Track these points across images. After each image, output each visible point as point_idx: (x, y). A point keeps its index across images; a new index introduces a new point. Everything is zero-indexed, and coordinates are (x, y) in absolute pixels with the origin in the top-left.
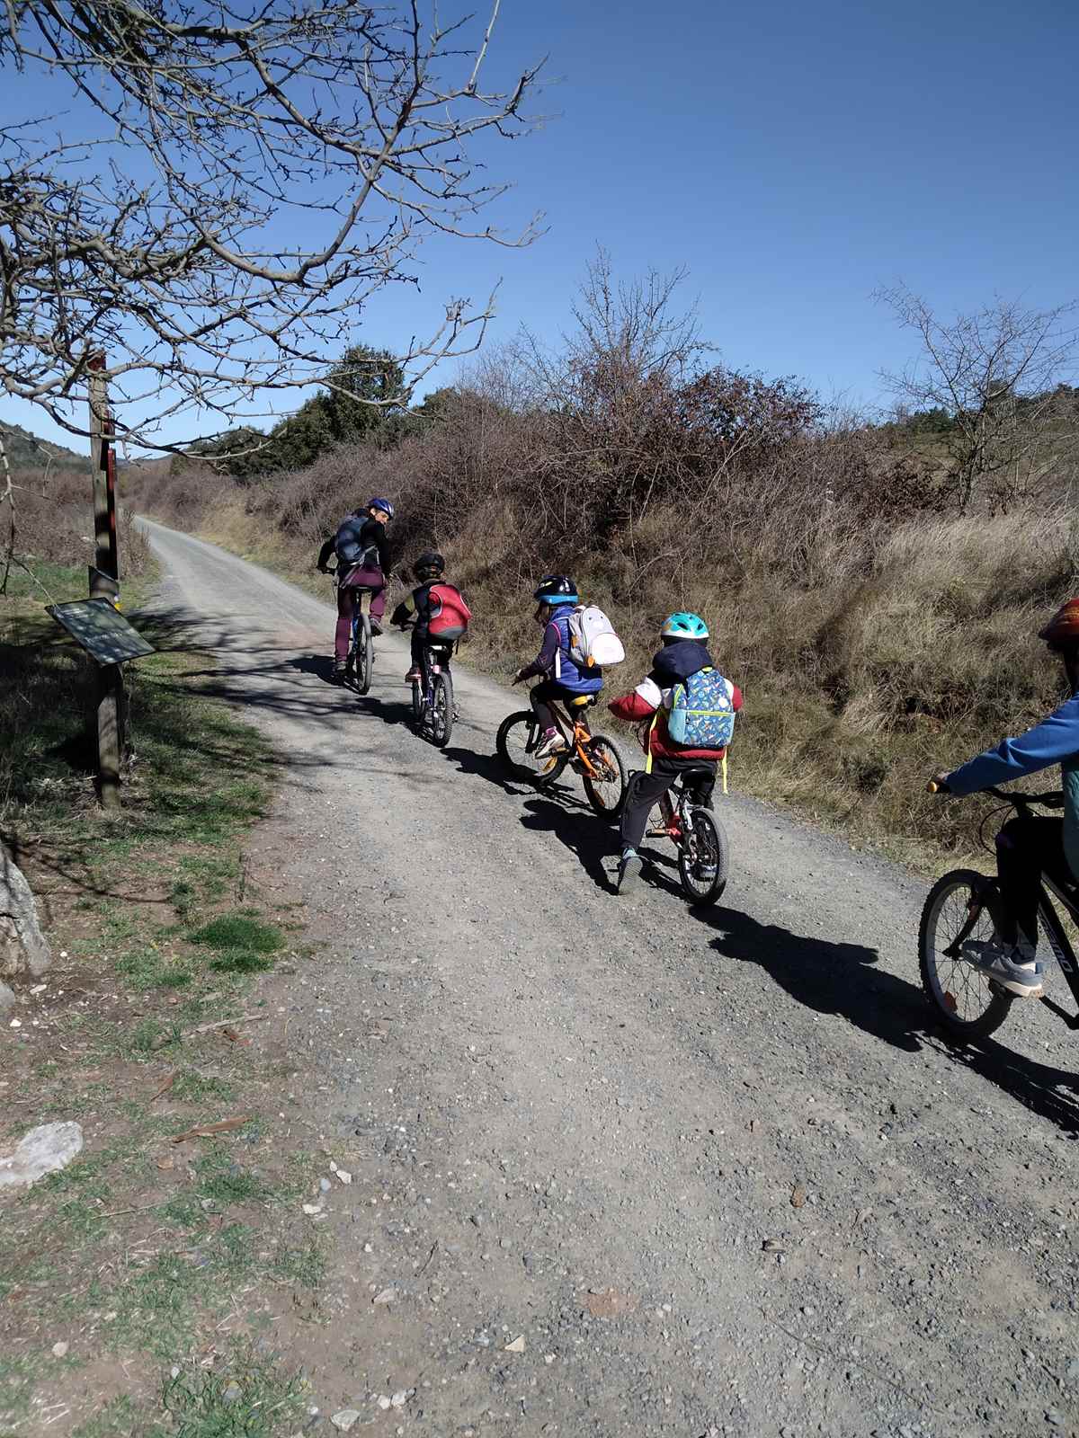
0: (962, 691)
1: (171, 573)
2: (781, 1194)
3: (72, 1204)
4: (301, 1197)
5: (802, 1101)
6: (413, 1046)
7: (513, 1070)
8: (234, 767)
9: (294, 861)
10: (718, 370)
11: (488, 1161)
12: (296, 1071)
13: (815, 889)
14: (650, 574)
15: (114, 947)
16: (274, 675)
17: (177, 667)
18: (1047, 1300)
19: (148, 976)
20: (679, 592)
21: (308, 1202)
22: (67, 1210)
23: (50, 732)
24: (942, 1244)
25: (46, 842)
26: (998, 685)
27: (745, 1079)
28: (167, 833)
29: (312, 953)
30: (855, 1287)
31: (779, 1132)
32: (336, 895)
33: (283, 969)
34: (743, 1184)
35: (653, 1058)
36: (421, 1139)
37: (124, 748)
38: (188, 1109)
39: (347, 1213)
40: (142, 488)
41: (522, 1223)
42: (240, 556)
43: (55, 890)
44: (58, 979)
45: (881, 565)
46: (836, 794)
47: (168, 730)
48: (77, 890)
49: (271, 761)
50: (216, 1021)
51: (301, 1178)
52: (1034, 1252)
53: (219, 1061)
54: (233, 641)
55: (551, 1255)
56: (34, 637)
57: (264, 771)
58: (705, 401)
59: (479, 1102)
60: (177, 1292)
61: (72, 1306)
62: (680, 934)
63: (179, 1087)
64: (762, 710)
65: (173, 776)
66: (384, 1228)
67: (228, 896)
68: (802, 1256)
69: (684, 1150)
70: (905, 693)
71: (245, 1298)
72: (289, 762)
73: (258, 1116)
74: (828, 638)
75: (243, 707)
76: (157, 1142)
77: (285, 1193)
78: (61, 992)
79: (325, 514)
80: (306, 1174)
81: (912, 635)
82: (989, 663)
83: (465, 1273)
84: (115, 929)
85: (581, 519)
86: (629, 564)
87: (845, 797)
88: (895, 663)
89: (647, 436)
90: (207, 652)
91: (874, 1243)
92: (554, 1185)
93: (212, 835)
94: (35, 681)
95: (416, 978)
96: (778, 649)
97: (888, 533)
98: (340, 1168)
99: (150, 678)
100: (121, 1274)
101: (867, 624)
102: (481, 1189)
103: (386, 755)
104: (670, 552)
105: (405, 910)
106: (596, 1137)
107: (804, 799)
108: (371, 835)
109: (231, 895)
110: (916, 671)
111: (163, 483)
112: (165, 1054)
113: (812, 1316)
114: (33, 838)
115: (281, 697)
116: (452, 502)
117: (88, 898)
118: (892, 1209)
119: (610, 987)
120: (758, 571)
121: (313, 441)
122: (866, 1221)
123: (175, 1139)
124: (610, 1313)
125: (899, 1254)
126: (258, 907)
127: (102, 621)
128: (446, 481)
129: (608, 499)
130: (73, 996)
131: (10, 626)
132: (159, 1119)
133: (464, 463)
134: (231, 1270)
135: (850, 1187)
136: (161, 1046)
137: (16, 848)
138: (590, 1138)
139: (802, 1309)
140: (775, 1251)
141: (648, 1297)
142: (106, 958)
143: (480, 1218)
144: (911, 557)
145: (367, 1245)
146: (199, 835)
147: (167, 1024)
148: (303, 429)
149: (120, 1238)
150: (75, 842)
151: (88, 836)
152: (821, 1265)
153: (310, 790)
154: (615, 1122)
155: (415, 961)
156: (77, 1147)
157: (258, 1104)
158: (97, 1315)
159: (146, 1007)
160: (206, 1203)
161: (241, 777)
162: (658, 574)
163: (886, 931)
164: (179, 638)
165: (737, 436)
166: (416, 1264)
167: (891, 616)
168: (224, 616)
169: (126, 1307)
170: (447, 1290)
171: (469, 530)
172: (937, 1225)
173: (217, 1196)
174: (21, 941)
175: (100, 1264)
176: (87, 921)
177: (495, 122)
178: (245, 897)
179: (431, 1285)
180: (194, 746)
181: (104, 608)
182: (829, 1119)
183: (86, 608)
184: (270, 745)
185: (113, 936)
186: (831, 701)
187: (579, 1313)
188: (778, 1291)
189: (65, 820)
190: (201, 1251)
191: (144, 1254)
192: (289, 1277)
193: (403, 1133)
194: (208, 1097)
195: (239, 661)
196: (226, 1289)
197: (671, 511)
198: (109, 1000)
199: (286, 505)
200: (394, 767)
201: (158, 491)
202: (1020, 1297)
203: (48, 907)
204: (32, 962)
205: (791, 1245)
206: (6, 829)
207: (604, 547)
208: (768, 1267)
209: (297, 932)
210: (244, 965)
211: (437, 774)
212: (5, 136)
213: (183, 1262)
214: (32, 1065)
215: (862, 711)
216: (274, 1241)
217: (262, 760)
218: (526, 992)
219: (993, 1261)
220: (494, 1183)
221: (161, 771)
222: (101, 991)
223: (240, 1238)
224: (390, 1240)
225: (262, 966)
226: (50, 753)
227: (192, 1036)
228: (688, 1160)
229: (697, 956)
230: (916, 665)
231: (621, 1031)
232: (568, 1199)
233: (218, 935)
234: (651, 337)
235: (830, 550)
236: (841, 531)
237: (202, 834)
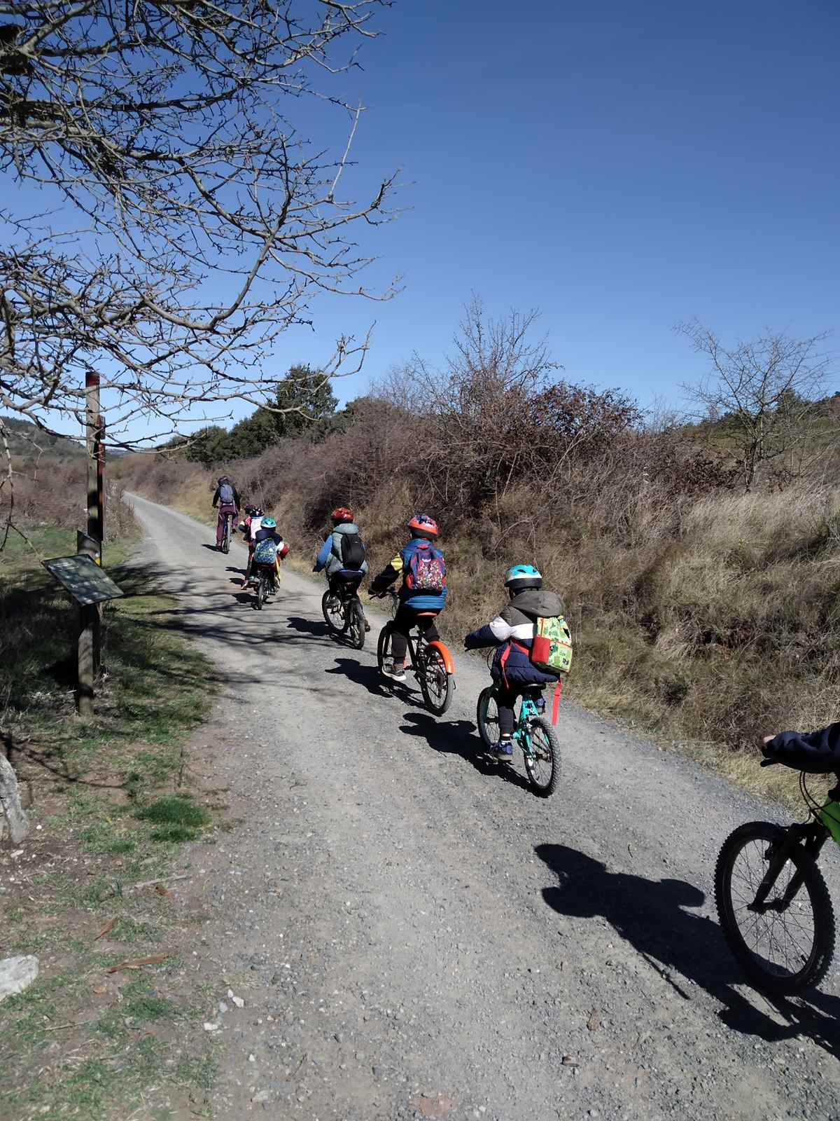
0: (746, 626)
1: (150, 536)
2: (580, 1020)
3: (25, 1020)
4: (203, 1017)
5: (603, 947)
6: (301, 901)
7: (378, 921)
8: (183, 683)
9: (224, 756)
10: (562, 384)
11: (352, 992)
12: (209, 919)
13: (628, 781)
14: (511, 536)
15: (79, 822)
16: (221, 614)
17: (148, 608)
18: (785, 1108)
19: (102, 844)
20: (532, 550)
21: (208, 1021)
22: (20, 1025)
23: (44, 656)
24: (704, 1061)
25: (34, 741)
26: (774, 622)
27: (560, 929)
28: (128, 734)
29: (230, 828)
30: (632, 1094)
31: (583, 971)
32: (254, 783)
33: (206, 840)
34: (551, 1011)
35: (489, 912)
36: (302, 974)
37: (97, 668)
38: (121, 947)
39: (238, 1030)
40: (133, 472)
41: (375, 1040)
42: (204, 522)
43: (37, 777)
44: (33, 846)
45: (686, 529)
46: (650, 706)
47: (136, 655)
48: (54, 778)
49: (213, 679)
50: (151, 879)
51: (204, 1002)
52: (778, 1070)
53: (150, 911)
54: (193, 587)
55: (394, 1065)
56: (42, 585)
57: (207, 686)
58: (552, 407)
59: (350, 946)
60: (98, 1091)
61: (16, 1102)
62: (519, 815)
63: (117, 929)
64: (595, 641)
65: (135, 690)
66: (266, 1043)
67: (169, 783)
68: (593, 1070)
69: (507, 985)
70: (703, 628)
71: (151, 1096)
72: (227, 680)
73: (176, 953)
74: (644, 586)
75: (196, 638)
76: (95, 972)
77: (191, 1014)
78: (34, 856)
79: (269, 491)
80: (209, 999)
81: (708, 584)
82: (766, 604)
83: (326, 1079)
84: (81, 807)
85: (459, 495)
86: (495, 528)
87: (655, 708)
88: (695, 604)
89: (509, 433)
90: (172, 596)
91: (651, 1059)
92: (402, 1011)
93: (162, 736)
94: (39, 617)
95: (309, 849)
96: (607, 594)
97: (690, 505)
98: (235, 995)
99: (127, 616)
100: (56, 1076)
101: (674, 575)
102: (345, 1014)
103: (302, 675)
104: (527, 519)
105: (306, 795)
106: (439, 974)
107: (625, 710)
108: (286, 736)
109: (171, 782)
110: (711, 610)
111: (150, 468)
112: (109, 905)
113: (597, 1117)
114: (24, 738)
115: (227, 630)
116: (363, 482)
117: (62, 784)
118: (667, 1033)
119: (461, 857)
120: (592, 534)
121: (264, 437)
122: (645, 1042)
123: (110, 970)
124: (437, 1112)
125: (670, 1068)
126: (192, 791)
127: (85, 571)
128: (359, 466)
129: (480, 479)
130: (43, 858)
131: (24, 577)
132: (99, 954)
133: (372, 452)
134: (142, 1074)
135: (635, 1015)
136: (106, 899)
137: (9, 745)
138: (434, 975)
139: (589, 1112)
140: (571, 1065)
141: (468, 1100)
142: (71, 830)
143: (341, 1036)
144: (708, 524)
145: (251, 1056)
146: (152, 736)
147: (113, 881)
148: (255, 428)
149: (59, 1047)
150: (55, 741)
151: (66, 736)
152: (607, 1077)
153: (241, 702)
154: (455, 962)
155: (310, 835)
156: (34, 975)
157: (176, 944)
158: (34, 1108)
159: (98, 867)
160: (128, 1021)
161: (189, 691)
162: (517, 535)
163: (681, 815)
164: (152, 585)
165: (576, 433)
166: (288, 1072)
167: (693, 569)
168: (188, 568)
169: (58, 1102)
170: (310, 1092)
171: (376, 502)
172: (701, 1046)
173: (138, 1015)
174: (6, 816)
175: (40, 1068)
176: (60, 801)
177: (364, 214)
178: (182, 784)
179: (299, 1088)
180: (155, 667)
181: (87, 562)
182: (623, 961)
183: (73, 562)
184: (214, 668)
185: (78, 813)
186: (647, 634)
187: (412, 1112)
188: (571, 1097)
189: (50, 724)
190: (121, 1058)
191: (77, 1060)
192: (187, 1080)
193: (287, 969)
194: (139, 938)
195: (197, 603)
196: (137, 1089)
197: (527, 488)
198: (70, 862)
200: (308, 684)
201: (146, 474)
202: (764, 1106)
203: (31, 790)
204: (14, 832)
205: (585, 1060)
206: (4, 731)
207: (477, 516)
208: (565, 1078)
209: (221, 811)
210: (177, 837)
211: (341, 689)
212: (19, 226)
213: (106, 1066)
214: (6, 912)
215: (670, 642)
216: (179, 1051)
217: (206, 679)
218: (394, 860)
219: (744, 1075)
220: (356, 1009)
221: (126, 687)
222: (65, 855)
223: (152, 1049)
224: (269, 1052)
225: (191, 837)
226: (44, 673)
227: (131, 891)
228: (509, 993)
229: (531, 833)
230: (711, 606)
231: (465, 892)
232: (412, 1022)
233: (158, 813)
234: (513, 359)
235: (647, 517)
236: (655, 504)
237: (155, 735)
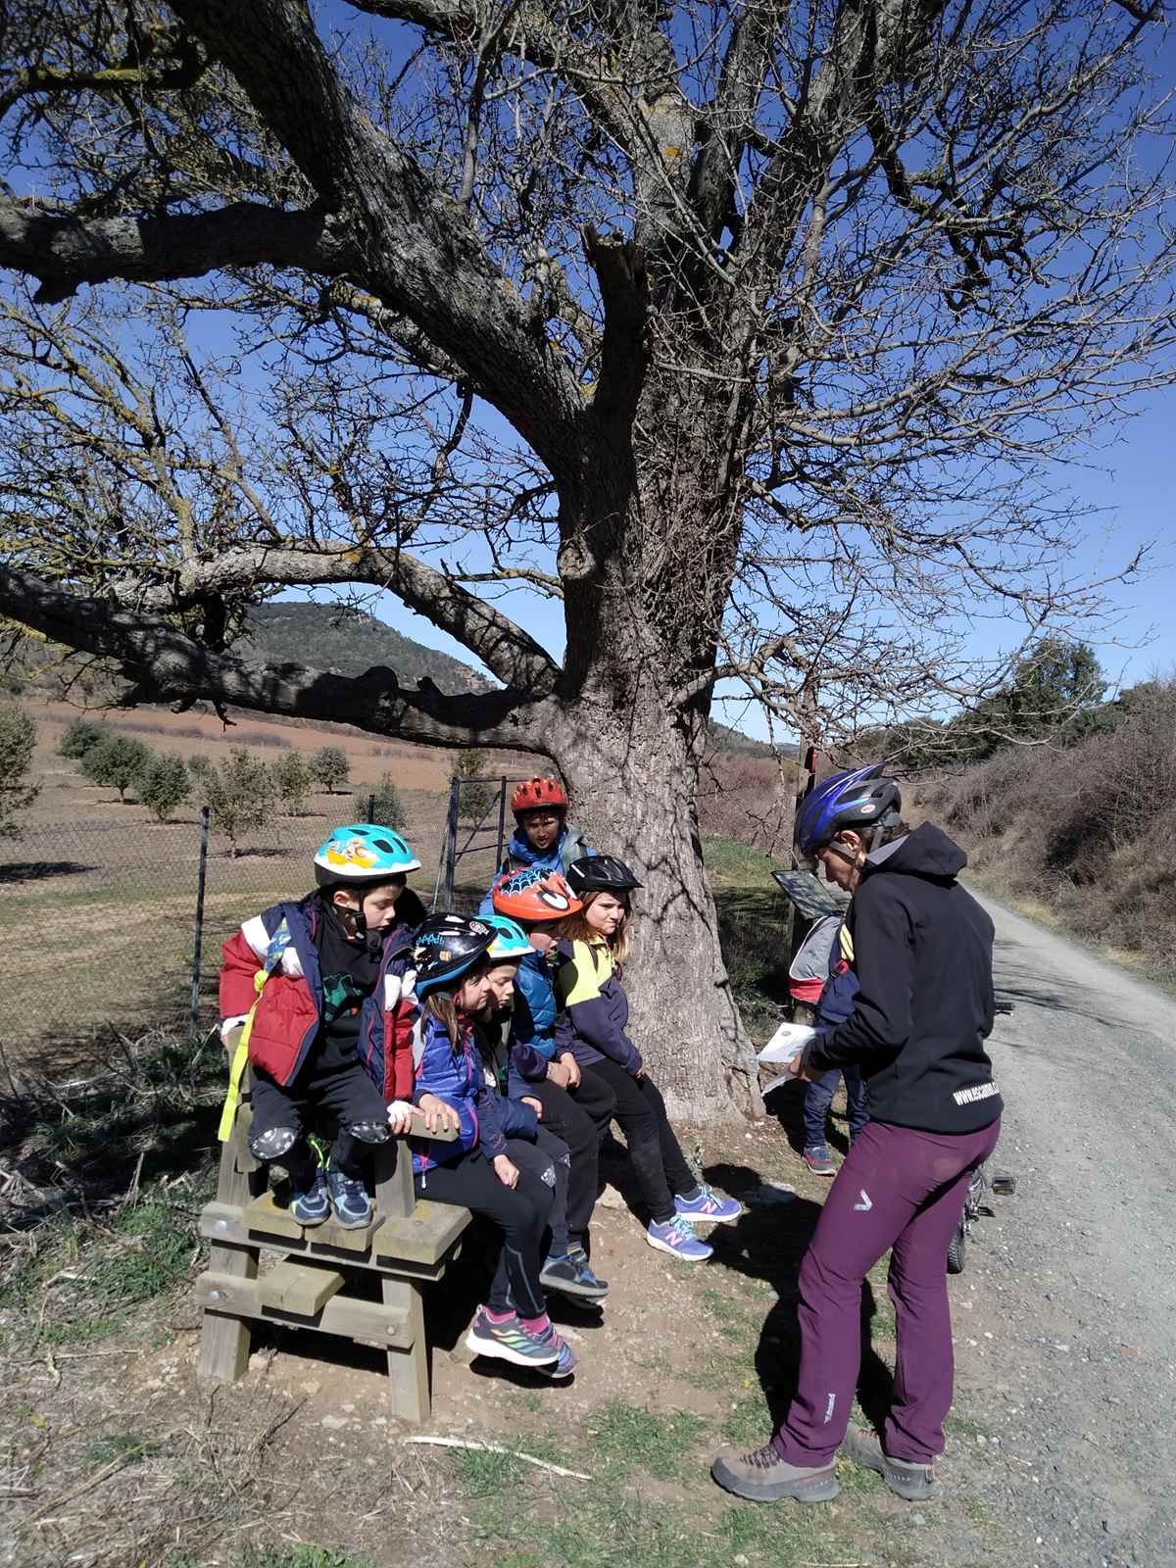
79: (997, 810)
116: (1135, 804)
128: (1131, 782)
171: (1151, 833)
199: (957, 796)
